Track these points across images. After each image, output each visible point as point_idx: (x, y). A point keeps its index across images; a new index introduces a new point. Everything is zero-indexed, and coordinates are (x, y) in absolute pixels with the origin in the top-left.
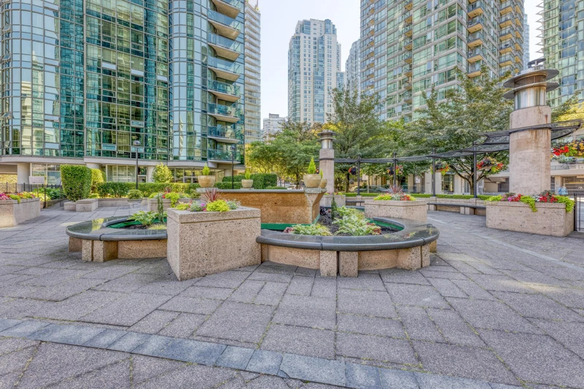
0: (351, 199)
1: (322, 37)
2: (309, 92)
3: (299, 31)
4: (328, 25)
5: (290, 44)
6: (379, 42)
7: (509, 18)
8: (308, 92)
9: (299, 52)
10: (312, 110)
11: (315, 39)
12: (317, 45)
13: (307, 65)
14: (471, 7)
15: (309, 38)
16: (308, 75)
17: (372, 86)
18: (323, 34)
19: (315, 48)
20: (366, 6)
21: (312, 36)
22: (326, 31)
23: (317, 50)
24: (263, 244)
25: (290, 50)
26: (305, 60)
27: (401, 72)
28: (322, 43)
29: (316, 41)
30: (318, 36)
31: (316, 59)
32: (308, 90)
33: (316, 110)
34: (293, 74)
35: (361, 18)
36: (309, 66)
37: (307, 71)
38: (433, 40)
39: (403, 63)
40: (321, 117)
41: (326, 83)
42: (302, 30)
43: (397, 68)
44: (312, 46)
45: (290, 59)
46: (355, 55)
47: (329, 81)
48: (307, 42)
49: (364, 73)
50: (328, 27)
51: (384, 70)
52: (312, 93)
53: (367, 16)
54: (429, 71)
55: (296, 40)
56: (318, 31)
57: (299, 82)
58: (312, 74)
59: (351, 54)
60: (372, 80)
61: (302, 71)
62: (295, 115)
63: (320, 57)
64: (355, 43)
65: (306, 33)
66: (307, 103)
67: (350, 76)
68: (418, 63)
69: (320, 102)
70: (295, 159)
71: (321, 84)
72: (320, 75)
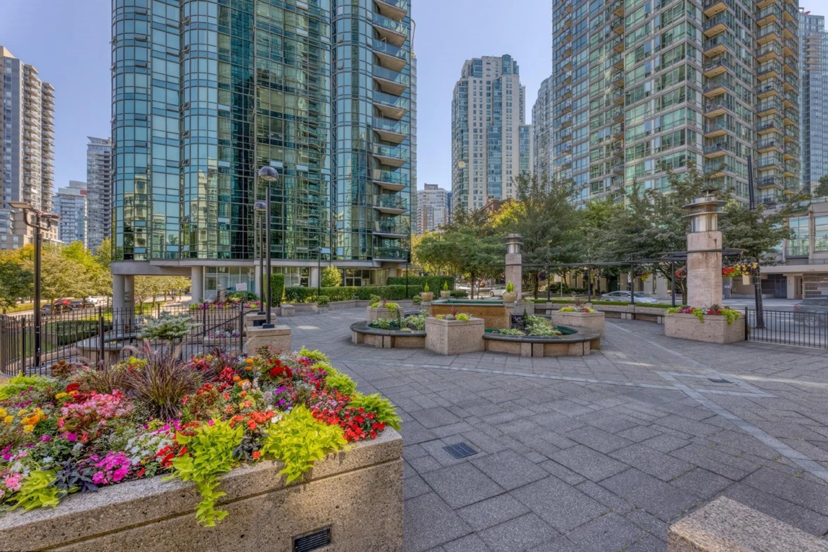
0: (541, 306)
1: (498, 80)
2: (481, 155)
3: (466, 73)
4: (506, 63)
5: (454, 92)
6: (579, 94)
7: (771, 49)
8: (479, 155)
9: (467, 103)
10: (484, 180)
11: (489, 83)
12: (491, 91)
13: (478, 119)
14: (709, 44)
15: (481, 82)
16: (479, 133)
17: (570, 152)
18: (500, 76)
19: (489, 95)
20: (561, 44)
21: (485, 79)
22: (505, 70)
23: (491, 98)
24: (486, 339)
25: (455, 101)
26: (475, 112)
27: (609, 134)
28: (498, 88)
29: (491, 85)
30: (493, 78)
31: (491, 110)
32: (479, 152)
33: (490, 180)
34: (459, 132)
35: (553, 60)
36: (481, 119)
37: (478, 126)
38: (653, 92)
39: (612, 121)
40: (498, 189)
41: (504, 141)
42: (471, 73)
43: (603, 129)
44: (485, 92)
45: (454, 113)
46: (546, 99)
47: (509, 139)
48: (478, 88)
49: (559, 133)
50: (508, 65)
51: (586, 131)
52: (484, 156)
53: (561, 58)
54: (648, 133)
55: (462, 87)
56: (493, 72)
57: (467, 143)
58: (484, 131)
59: (540, 97)
60: (569, 143)
61: (471, 128)
62: (461, 186)
63: (496, 107)
64: (546, 81)
65: (476, 76)
66: (479, 170)
67: (538, 128)
68: (632, 123)
69: (496, 167)
70: (475, 260)
71: (497, 143)
72: (495, 131)
